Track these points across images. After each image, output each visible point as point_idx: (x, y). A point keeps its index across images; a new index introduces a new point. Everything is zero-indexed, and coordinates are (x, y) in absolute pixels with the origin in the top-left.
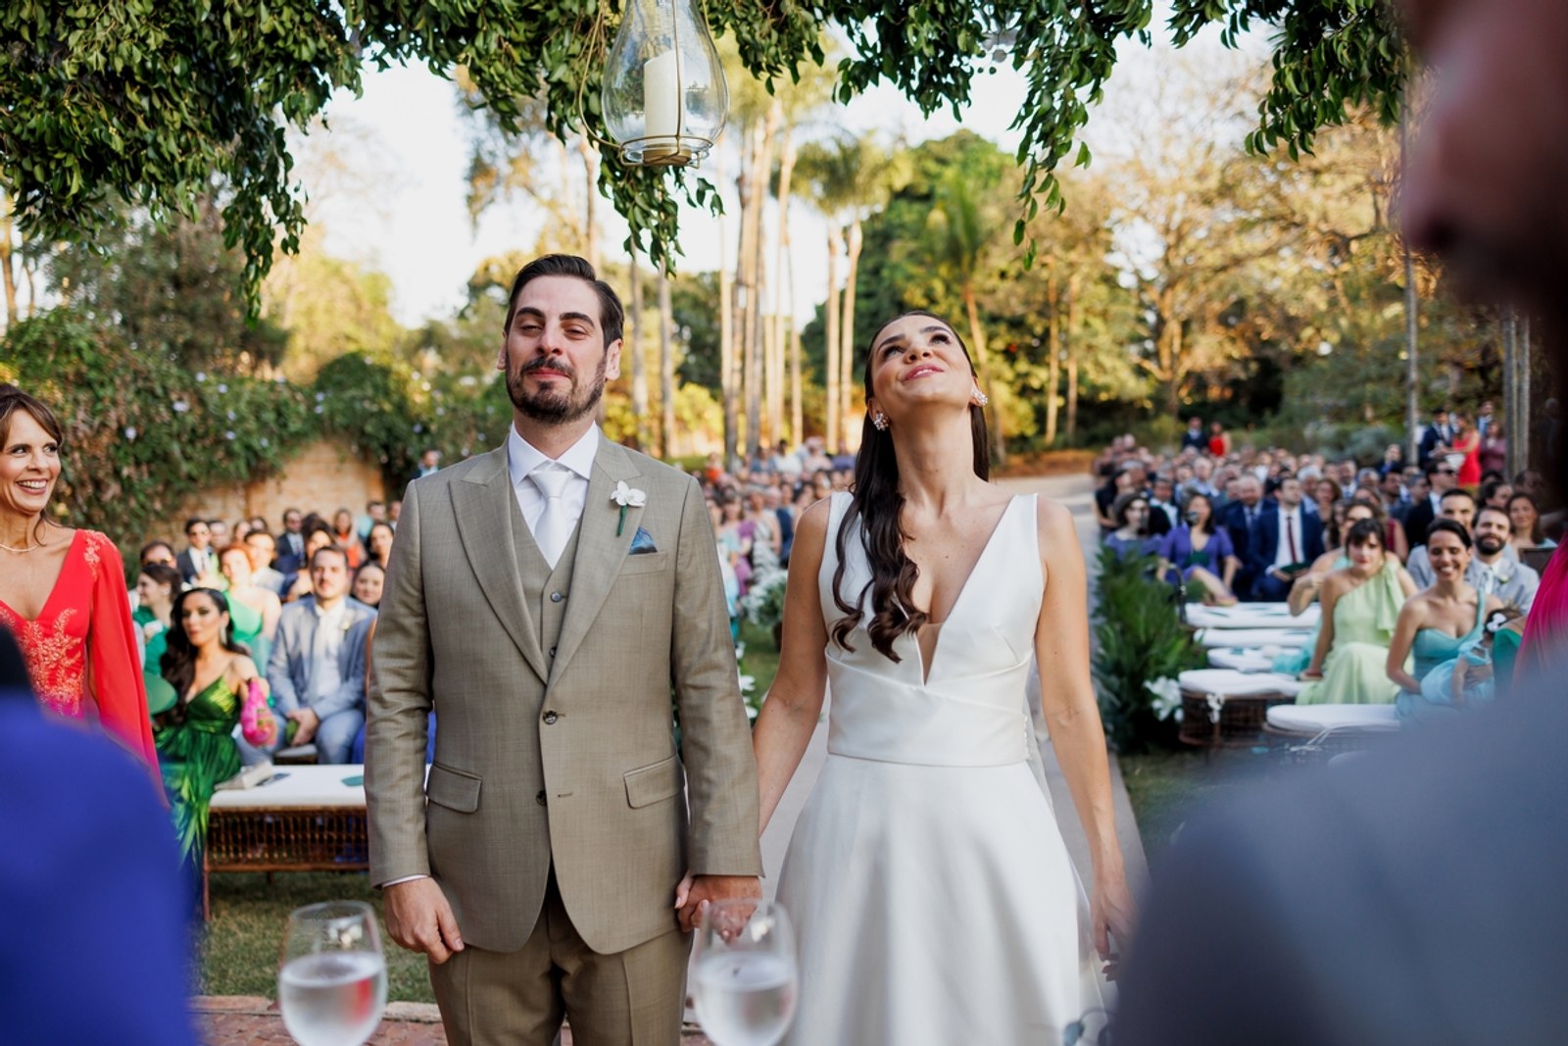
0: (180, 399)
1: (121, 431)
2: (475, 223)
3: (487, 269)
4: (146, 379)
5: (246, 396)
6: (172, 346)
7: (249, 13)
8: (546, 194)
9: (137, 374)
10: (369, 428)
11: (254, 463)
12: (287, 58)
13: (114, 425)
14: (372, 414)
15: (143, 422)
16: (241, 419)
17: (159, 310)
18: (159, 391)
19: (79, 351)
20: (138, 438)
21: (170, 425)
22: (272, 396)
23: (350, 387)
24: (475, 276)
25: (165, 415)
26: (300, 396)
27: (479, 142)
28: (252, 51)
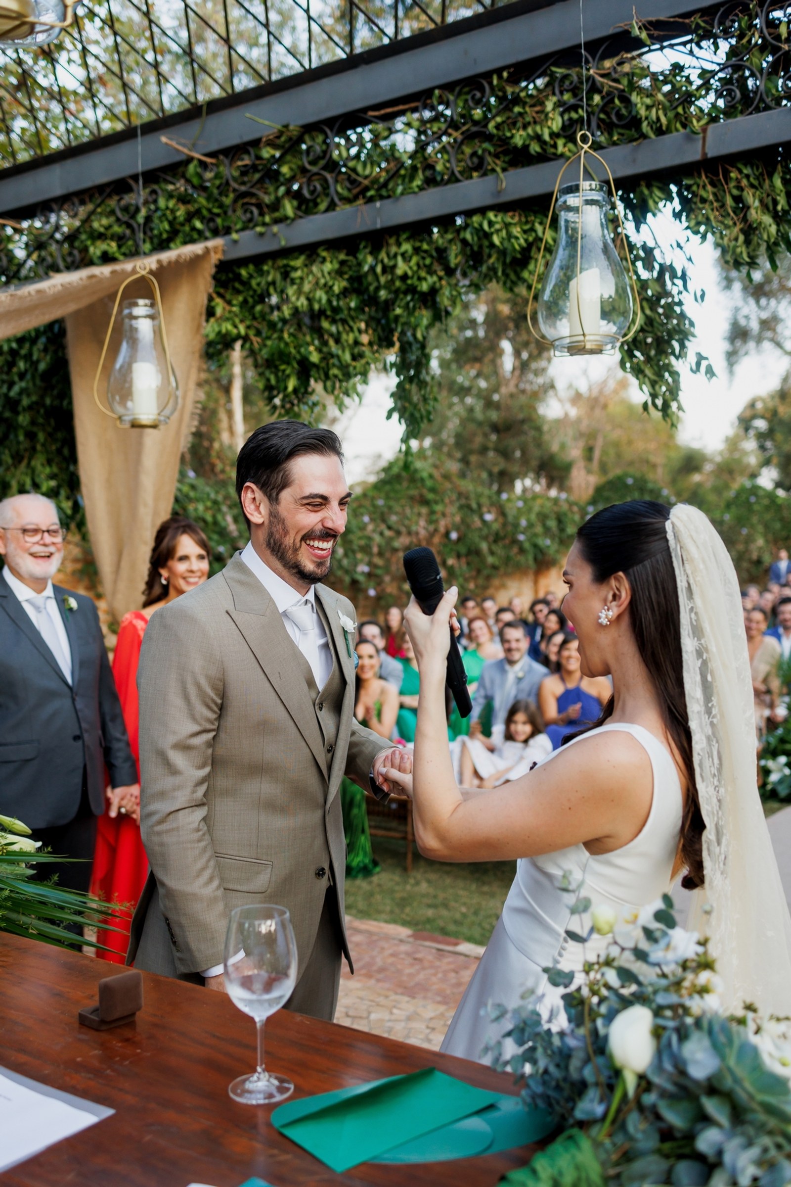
0: (489, 512)
1: (447, 534)
2: (731, 372)
3: (753, 404)
4: (467, 498)
5: (536, 509)
6: (491, 474)
7: (392, 263)
9: (460, 495)
11: (540, 557)
12: (412, 290)
13: (442, 529)
15: (463, 528)
16: (531, 525)
17: (484, 450)
18: (474, 506)
19: (422, 480)
20: (459, 539)
21: (480, 529)
22: (556, 509)
24: (743, 411)
25: (478, 523)
26: (575, 509)
27: (737, 309)
28: (393, 288)
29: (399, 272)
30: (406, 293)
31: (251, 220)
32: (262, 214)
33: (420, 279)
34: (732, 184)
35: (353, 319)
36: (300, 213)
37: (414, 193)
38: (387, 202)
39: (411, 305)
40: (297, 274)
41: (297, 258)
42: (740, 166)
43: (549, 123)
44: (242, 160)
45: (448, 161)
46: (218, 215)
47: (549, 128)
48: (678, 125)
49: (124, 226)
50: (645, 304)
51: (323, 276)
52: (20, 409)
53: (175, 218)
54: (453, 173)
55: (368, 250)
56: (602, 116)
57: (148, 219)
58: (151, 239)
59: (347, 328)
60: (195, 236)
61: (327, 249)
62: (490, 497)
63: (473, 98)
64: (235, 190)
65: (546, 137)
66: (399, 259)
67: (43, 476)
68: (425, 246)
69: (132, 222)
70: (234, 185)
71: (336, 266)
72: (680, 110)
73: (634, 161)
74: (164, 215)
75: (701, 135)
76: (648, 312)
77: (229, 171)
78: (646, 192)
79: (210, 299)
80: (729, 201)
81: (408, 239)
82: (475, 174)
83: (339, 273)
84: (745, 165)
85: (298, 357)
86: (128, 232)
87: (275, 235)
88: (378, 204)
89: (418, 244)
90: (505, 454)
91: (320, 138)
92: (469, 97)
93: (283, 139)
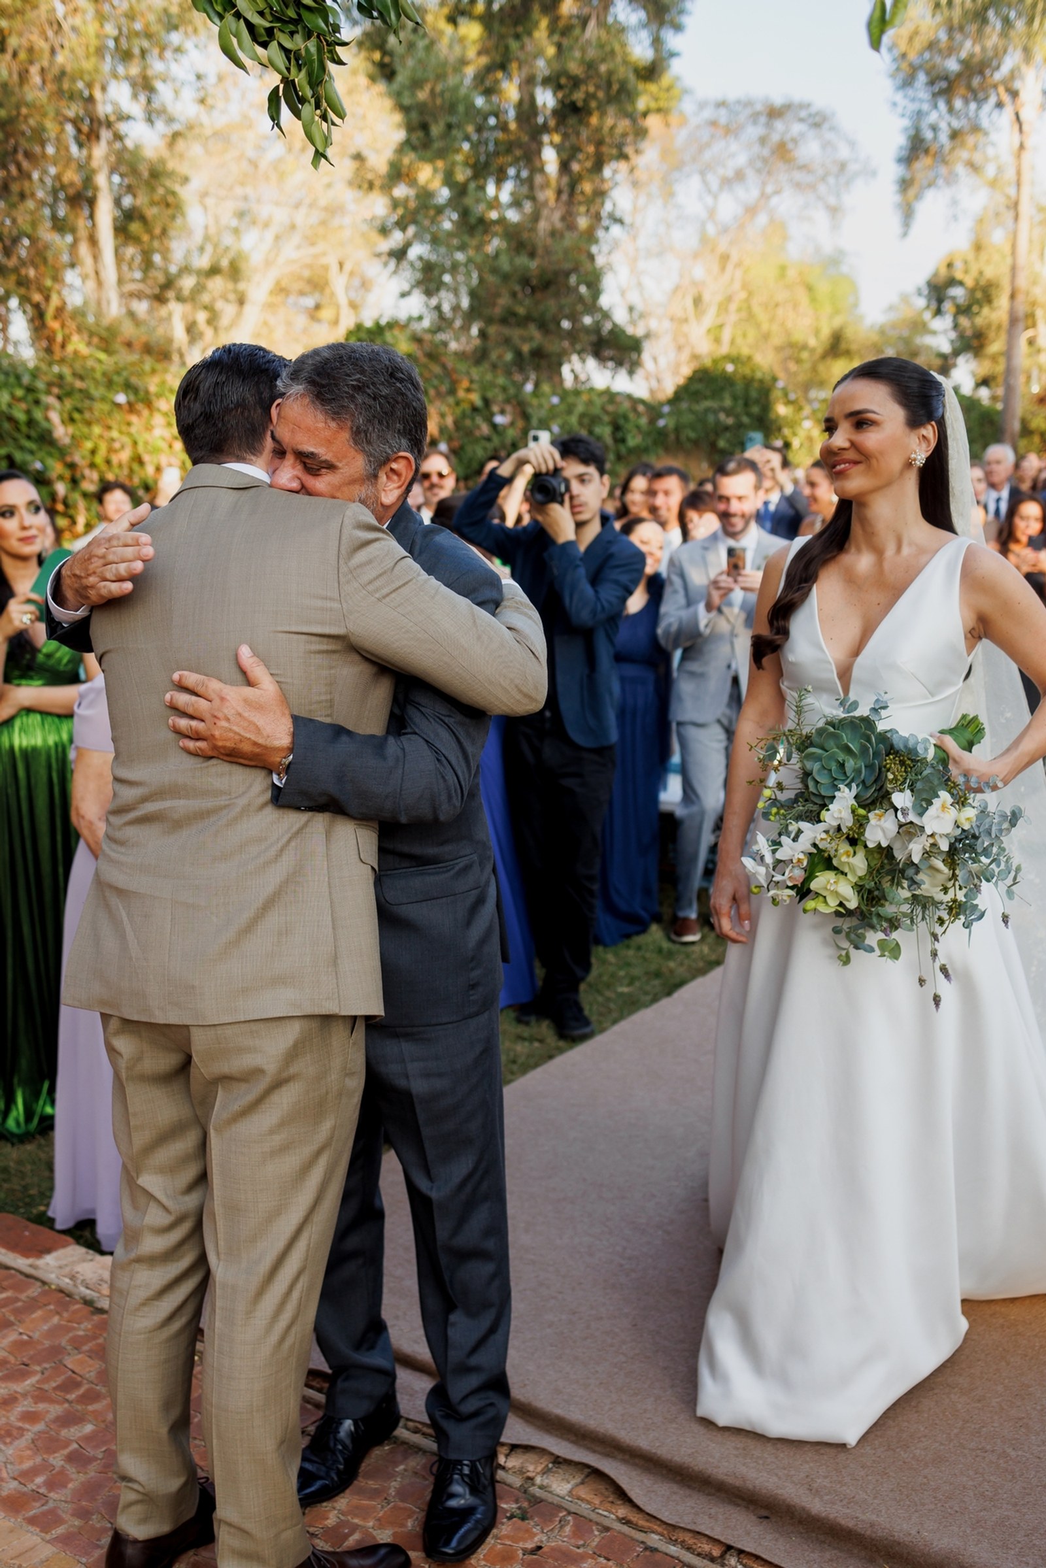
0: (502, 412)
2: (908, 214)
3: (950, 265)
5: (580, 408)
6: (518, 354)
8: (991, 171)
9: (457, 384)
14: (727, 428)
15: (460, 435)
18: (478, 403)
21: (488, 439)
22: (611, 408)
23: (706, 398)
24: (936, 275)
25: (485, 429)
26: (641, 408)
27: (919, 114)
62: (504, 389)
90: (545, 324)
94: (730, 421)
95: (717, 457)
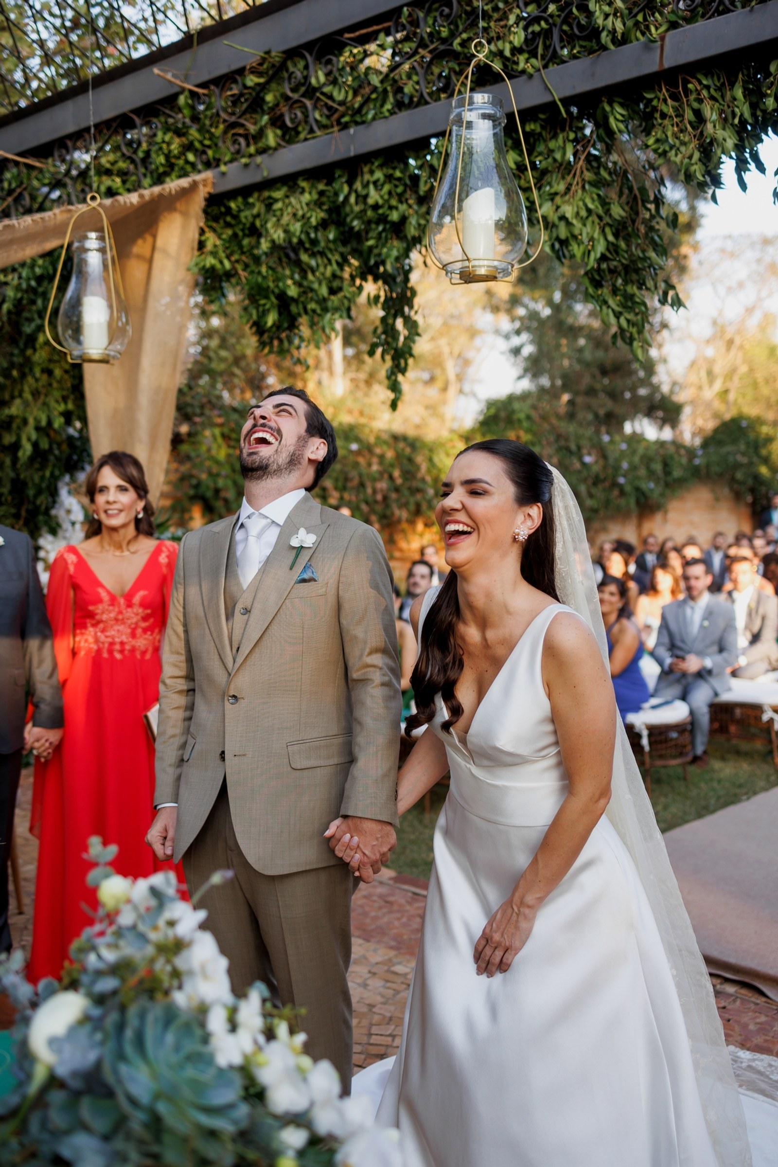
0: (589, 454)
4: (567, 440)
5: (641, 450)
6: (596, 416)
9: (559, 437)
10: (739, 475)
11: (642, 500)
14: (742, 465)
16: (633, 468)
17: (592, 392)
18: (573, 447)
21: (579, 472)
22: (662, 452)
23: (727, 444)
25: (577, 465)
26: (683, 452)
28: (365, 219)
29: (371, 201)
30: (377, 223)
31: (238, 152)
32: (248, 145)
33: (391, 208)
34: (692, 97)
35: (331, 250)
36: (283, 143)
37: (385, 117)
38: (361, 128)
39: (384, 235)
40: (278, 205)
41: (279, 189)
42: (700, 76)
43: (512, 38)
44: (231, 89)
45: (418, 83)
46: (209, 147)
47: (511, 42)
48: (639, 34)
49: (128, 161)
50: (608, 230)
51: (302, 208)
52: (38, 346)
53: (170, 151)
54: (422, 95)
55: (344, 180)
56: (565, 28)
57: (148, 153)
58: (151, 173)
59: (326, 261)
60: (188, 168)
61: (307, 179)
62: (590, 439)
63: (441, 15)
64: (225, 121)
65: (507, 53)
66: (371, 187)
67: (56, 413)
68: (398, 174)
69: (134, 156)
70: (223, 115)
71: (315, 196)
72: (640, 18)
73: (593, 75)
74: (161, 149)
75: (659, 43)
76: (611, 238)
77: (220, 101)
78: (608, 108)
79: (202, 232)
80: (689, 115)
81: (381, 166)
82: (443, 96)
83: (319, 204)
84: (706, 76)
85: (277, 291)
86: (132, 167)
87: (258, 166)
88: (352, 131)
89: (391, 171)
90: (614, 395)
91: (301, 64)
92: (437, 14)
93: (265, 66)
94: (745, 460)
95: (736, 486)
